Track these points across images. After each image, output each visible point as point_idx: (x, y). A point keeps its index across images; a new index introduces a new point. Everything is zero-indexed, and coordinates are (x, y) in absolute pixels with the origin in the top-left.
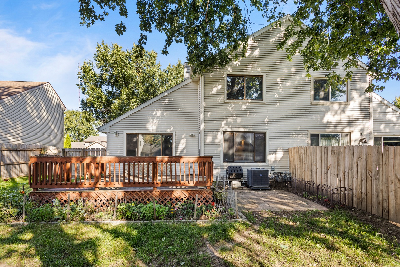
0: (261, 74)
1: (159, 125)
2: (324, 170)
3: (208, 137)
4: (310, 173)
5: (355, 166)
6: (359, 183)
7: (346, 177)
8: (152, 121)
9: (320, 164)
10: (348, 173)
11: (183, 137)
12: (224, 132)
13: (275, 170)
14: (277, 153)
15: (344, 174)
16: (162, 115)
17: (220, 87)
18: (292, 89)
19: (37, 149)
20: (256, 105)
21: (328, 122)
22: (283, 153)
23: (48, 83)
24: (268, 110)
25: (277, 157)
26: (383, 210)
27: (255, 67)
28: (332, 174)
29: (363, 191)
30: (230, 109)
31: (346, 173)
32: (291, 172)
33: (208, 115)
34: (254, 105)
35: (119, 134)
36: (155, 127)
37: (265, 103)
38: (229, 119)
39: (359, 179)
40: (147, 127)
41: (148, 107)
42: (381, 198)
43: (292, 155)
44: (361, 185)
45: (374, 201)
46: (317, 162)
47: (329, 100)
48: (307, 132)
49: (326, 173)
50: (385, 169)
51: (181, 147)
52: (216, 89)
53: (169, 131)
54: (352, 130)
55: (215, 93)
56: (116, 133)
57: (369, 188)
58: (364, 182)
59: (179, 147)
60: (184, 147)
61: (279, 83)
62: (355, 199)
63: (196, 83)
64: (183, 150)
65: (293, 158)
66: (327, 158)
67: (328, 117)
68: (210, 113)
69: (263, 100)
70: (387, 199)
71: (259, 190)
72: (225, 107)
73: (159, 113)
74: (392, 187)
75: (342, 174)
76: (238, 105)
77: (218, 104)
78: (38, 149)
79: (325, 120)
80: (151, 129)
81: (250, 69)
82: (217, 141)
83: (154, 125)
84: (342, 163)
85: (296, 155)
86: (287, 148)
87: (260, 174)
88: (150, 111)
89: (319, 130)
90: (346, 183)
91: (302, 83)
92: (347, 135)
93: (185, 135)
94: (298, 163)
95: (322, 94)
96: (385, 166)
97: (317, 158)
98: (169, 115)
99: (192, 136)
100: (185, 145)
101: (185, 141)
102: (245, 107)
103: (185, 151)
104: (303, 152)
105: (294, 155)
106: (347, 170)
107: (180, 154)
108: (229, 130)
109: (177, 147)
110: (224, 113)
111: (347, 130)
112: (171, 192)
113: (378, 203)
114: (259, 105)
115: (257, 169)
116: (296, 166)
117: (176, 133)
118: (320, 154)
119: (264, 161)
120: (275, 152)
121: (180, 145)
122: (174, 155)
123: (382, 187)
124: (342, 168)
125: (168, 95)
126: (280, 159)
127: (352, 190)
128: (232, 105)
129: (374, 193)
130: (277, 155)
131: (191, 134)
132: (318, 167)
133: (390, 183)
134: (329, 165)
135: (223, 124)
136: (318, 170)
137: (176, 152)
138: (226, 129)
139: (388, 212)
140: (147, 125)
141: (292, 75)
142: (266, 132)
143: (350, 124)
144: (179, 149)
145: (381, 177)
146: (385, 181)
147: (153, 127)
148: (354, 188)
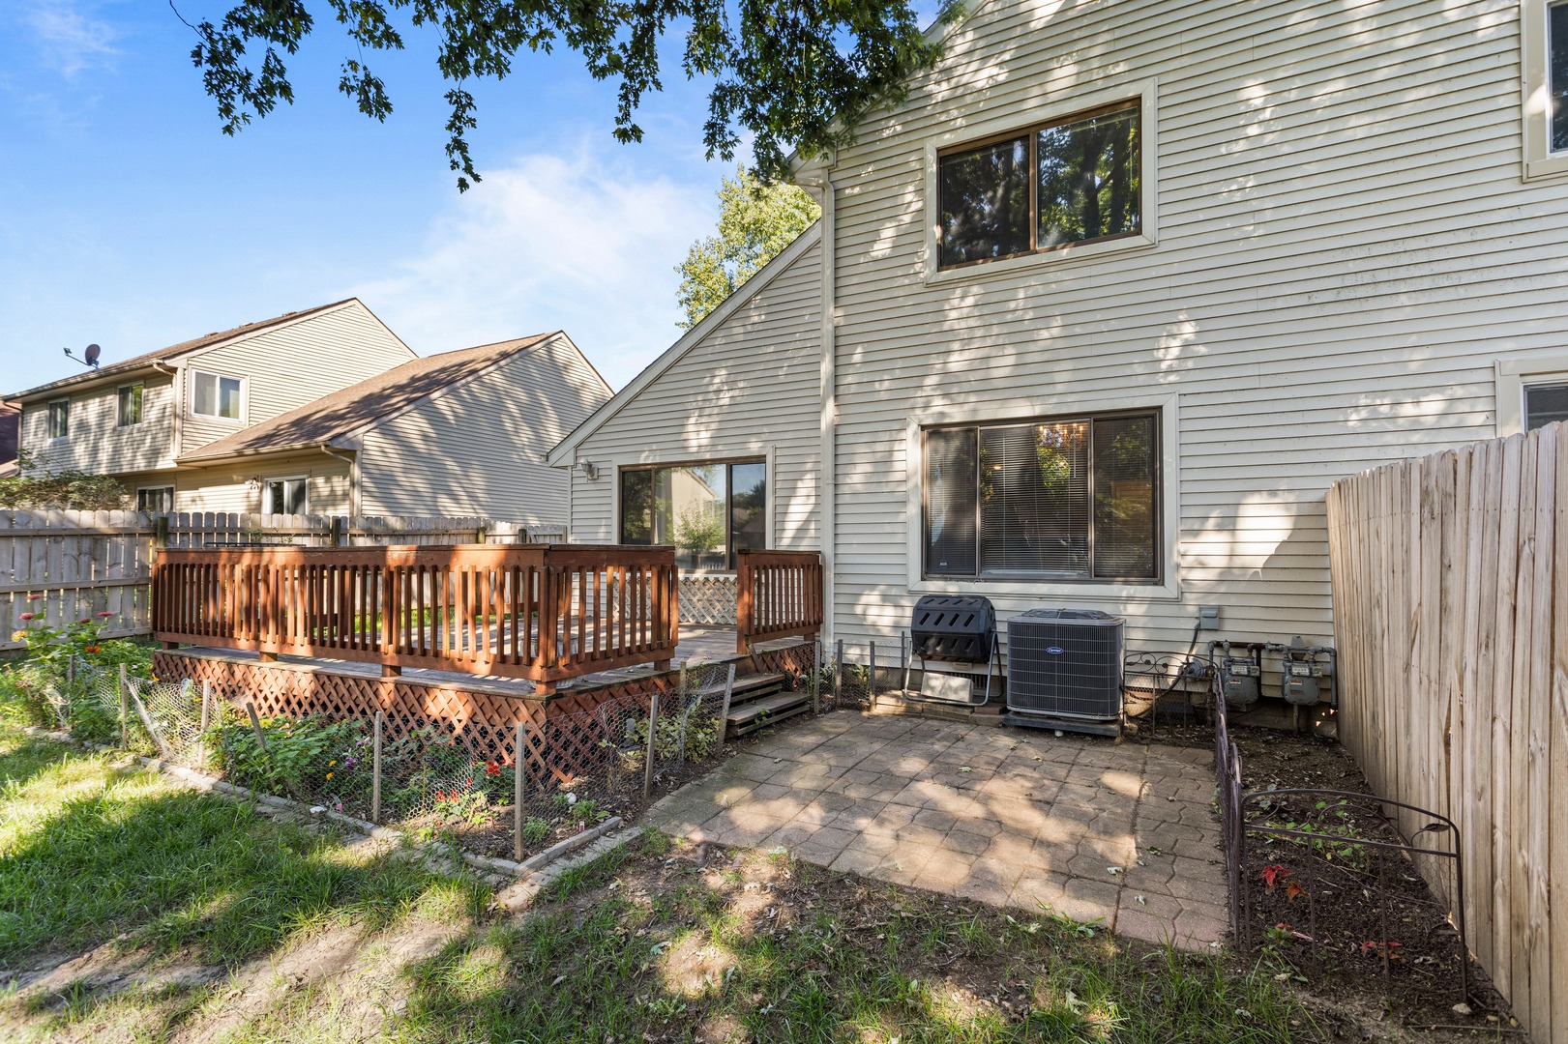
0: (1130, 92)
1: (724, 425)
2: (1401, 645)
3: (857, 459)
11: (809, 466)
13: (1228, 626)
14: (1242, 524)
15: (1461, 680)
18: (1353, 122)
19: (462, 531)
20: (1097, 270)
22: (1288, 524)
23: (561, 335)
24: (1174, 281)
25: (1241, 549)
27: (1095, 64)
28: (1425, 682)
30: (958, 313)
32: (1337, 646)
33: (857, 358)
35: (601, 473)
36: (708, 434)
37: (1153, 246)
38: (954, 364)
40: (685, 436)
41: (685, 361)
43: (1333, 538)
46: (1384, 579)
48: (1487, 376)
49: (1408, 669)
51: (799, 509)
52: (892, 232)
53: (752, 448)
55: (886, 253)
56: (590, 468)
59: (791, 509)
60: (809, 508)
61: (1257, 105)
64: (807, 521)
65: (1335, 557)
68: (859, 350)
69: (1138, 232)
71: (1048, 732)
72: (931, 307)
75: (1454, 678)
76: (996, 287)
77: (898, 303)
78: (466, 531)
80: (697, 443)
81: (1065, 84)
82: (895, 475)
83: (702, 428)
85: (1338, 535)
86: (1317, 496)
87: (1052, 644)
91: (1441, 60)
93: (812, 457)
94: (1345, 586)
100: (812, 500)
101: (813, 483)
103: (813, 526)
107: (794, 538)
108: (955, 415)
109: (782, 513)
110: (929, 338)
114: (1114, 267)
115: (1065, 614)
116: (1343, 610)
117: (778, 453)
119: (1154, 575)
120: (1229, 524)
121: (793, 501)
122: (769, 546)
124: (1454, 636)
126: (1260, 562)
128: (968, 289)
130: (1241, 536)
134: (1414, 607)
136: (1386, 644)
137: (779, 530)
138: (942, 414)
140: (684, 428)
141: (1357, 28)
142: (1160, 408)
144: (791, 517)
147: (702, 434)
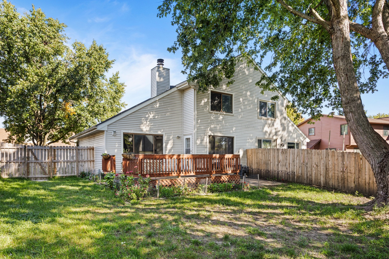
0: (231, 93)
1: (152, 126)
2: (276, 163)
4: (266, 166)
5: (295, 159)
6: (298, 169)
7: (291, 166)
8: (145, 122)
9: (274, 160)
10: (292, 164)
11: (171, 138)
12: (209, 136)
14: (240, 152)
15: (289, 164)
16: (154, 118)
17: (206, 100)
18: (247, 107)
20: (228, 117)
21: (266, 132)
22: (243, 152)
24: (235, 121)
26: (310, 180)
28: (282, 165)
29: (300, 172)
30: (213, 118)
31: (291, 164)
32: (249, 166)
34: (227, 117)
35: (117, 134)
36: (149, 128)
37: (233, 115)
38: (212, 126)
39: (298, 167)
40: (142, 127)
42: (309, 175)
43: (250, 154)
44: (299, 169)
45: (306, 177)
46: (271, 158)
47: (266, 116)
48: (256, 138)
49: (278, 165)
50: (310, 161)
51: (169, 146)
52: (204, 102)
53: (159, 133)
54: (277, 137)
55: (203, 105)
57: (303, 171)
58: (301, 167)
60: (171, 147)
61: (242, 101)
62: (295, 177)
63: (180, 92)
65: (250, 156)
66: (278, 156)
67: (266, 129)
68: (200, 120)
69: (232, 113)
70: (311, 175)
72: (209, 116)
73: (151, 116)
74: (314, 169)
75: (288, 164)
76: (217, 115)
77: (205, 114)
79: (264, 130)
80: (145, 130)
81: (225, 88)
82: (204, 143)
83: (147, 126)
84: (288, 158)
85: (253, 154)
86: (245, 149)
88: (144, 113)
89: (261, 137)
90: (291, 169)
91: (253, 103)
92: (274, 141)
93: (172, 136)
94: (255, 159)
95: (263, 111)
96: (310, 159)
97: (271, 156)
98: (159, 118)
99: (179, 137)
100: (172, 145)
101: (172, 142)
102: (222, 118)
103: (172, 150)
104: (260, 152)
105: (252, 154)
106: (291, 162)
107: (168, 153)
108: (212, 135)
109: (166, 147)
110: (209, 121)
111: (275, 138)
112: (220, 177)
113: (307, 177)
114: (230, 117)
116: (253, 162)
117: (166, 134)
118: (274, 153)
123: (309, 169)
124: (288, 161)
125: (159, 100)
126: (241, 157)
127: (294, 172)
128: (214, 115)
129: (306, 173)
131: (177, 135)
132: (272, 161)
133: (313, 167)
134: (279, 160)
135: (208, 130)
136: (272, 164)
137: (166, 151)
139: (312, 181)
140: (141, 126)
142: (234, 137)
143: (276, 134)
145: (309, 165)
146: (310, 166)
147: (147, 128)
148: (295, 172)
